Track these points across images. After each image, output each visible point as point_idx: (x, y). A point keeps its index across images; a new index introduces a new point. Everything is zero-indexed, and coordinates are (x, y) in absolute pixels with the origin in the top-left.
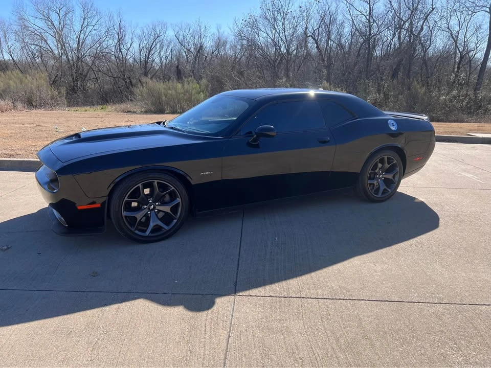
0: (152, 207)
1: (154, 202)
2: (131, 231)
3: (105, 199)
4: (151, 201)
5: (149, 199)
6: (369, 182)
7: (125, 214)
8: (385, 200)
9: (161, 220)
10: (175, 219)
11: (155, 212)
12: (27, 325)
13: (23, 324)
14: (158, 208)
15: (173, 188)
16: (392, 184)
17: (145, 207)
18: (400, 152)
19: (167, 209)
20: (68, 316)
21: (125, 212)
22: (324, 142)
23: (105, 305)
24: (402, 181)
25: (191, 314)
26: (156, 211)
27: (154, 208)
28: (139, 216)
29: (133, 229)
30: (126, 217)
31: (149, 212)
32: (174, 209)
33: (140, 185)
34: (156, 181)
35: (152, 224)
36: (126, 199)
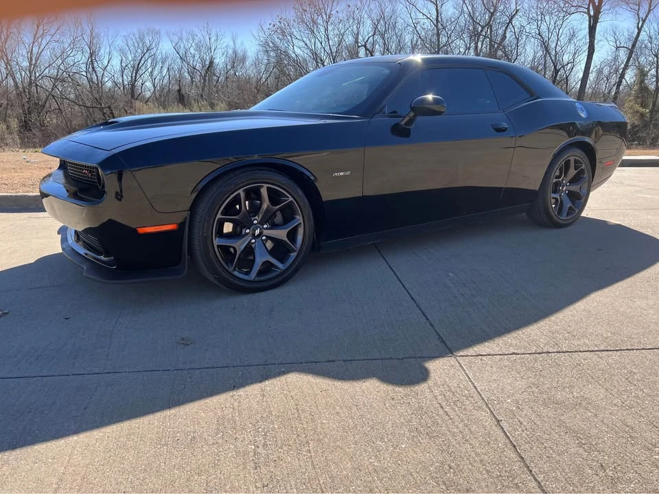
0: (257, 232)
1: (262, 223)
2: (227, 271)
3: (187, 214)
4: (255, 222)
5: (253, 219)
6: (553, 195)
7: (217, 242)
8: (570, 224)
9: (272, 252)
10: (294, 251)
11: (262, 240)
12: (96, 434)
13: (88, 434)
14: (266, 232)
15: (291, 199)
16: (579, 200)
17: (248, 231)
18: (590, 152)
19: (281, 234)
20: (173, 411)
21: (217, 239)
22: (500, 130)
23: (235, 387)
24: (591, 194)
25: (401, 390)
26: (264, 238)
27: (261, 234)
28: (240, 245)
29: (231, 269)
30: (218, 246)
31: (253, 241)
32: (292, 235)
33: (241, 191)
34: (266, 186)
35: (259, 261)
36: (219, 216)
